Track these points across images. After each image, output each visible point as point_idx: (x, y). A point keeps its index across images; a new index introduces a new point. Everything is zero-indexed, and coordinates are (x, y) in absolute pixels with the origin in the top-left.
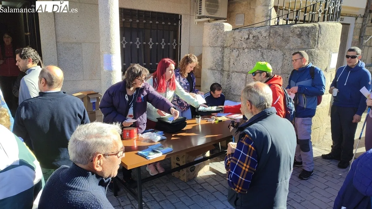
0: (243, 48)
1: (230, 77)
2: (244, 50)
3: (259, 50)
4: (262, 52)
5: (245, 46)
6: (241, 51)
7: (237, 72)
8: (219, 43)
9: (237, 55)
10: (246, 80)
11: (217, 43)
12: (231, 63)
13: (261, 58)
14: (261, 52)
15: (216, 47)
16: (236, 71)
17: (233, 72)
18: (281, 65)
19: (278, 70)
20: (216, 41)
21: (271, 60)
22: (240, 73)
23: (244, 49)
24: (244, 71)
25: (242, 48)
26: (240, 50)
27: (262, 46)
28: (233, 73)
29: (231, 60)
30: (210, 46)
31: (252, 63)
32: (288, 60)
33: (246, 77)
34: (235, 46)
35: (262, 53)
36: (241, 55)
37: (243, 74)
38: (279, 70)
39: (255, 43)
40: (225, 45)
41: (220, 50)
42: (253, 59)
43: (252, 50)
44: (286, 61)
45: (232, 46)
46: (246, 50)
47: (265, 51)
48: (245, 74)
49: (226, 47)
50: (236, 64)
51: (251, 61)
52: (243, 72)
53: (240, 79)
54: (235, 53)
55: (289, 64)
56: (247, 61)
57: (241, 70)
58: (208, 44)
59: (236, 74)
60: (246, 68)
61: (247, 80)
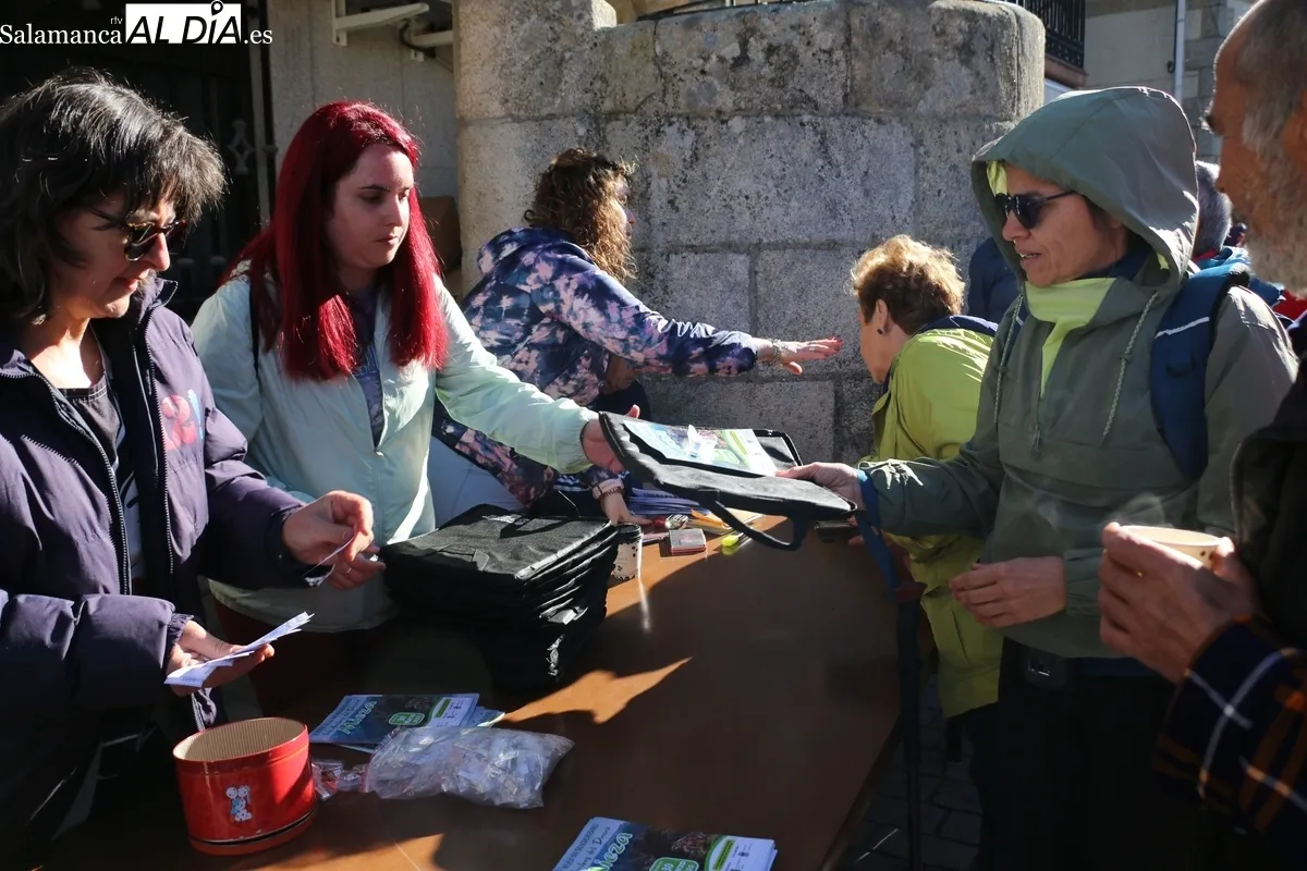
0: (719, 112)
1: (657, 283)
2: (723, 122)
3: (806, 118)
4: (819, 129)
5: (726, 100)
6: (708, 133)
7: (694, 249)
8: (573, 95)
9: (688, 154)
10: (753, 289)
11: (554, 95)
12: (658, 200)
13: (820, 162)
14: (816, 135)
15: (551, 117)
16: (692, 246)
17: (673, 249)
18: (911, 197)
19: (899, 222)
20: (552, 84)
21: (866, 173)
22: (715, 251)
23: (721, 117)
24: (735, 237)
25: (713, 114)
26: (701, 124)
27: (820, 100)
28: (673, 257)
29: (653, 187)
30: (512, 116)
31: (774, 191)
32: (934, 172)
33: (753, 273)
34: (671, 103)
35: (823, 133)
36: (714, 149)
37: (731, 256)
38: (905, 220)
39: (779, 83)
40: (608, 105)
41: (581, 131)
42: (777, 171)
43: (768, 119)
44: (930, 175)
45: (649, 109)
46: (737, 124)
47: (834, 123)
48: (742, 257)
49: (613, 115)
50: (683, 207)
51: (771, 183)
52: (730, 247)
53: (718, 285)
54: (675, 144)
55: (939, 192)
56: (745, 184)
57: (721, 236)
58: (496, 108)
59: (693, 258)
60: (744, 222)
61: (762, 290)
